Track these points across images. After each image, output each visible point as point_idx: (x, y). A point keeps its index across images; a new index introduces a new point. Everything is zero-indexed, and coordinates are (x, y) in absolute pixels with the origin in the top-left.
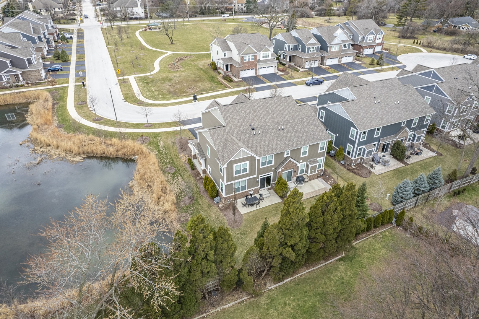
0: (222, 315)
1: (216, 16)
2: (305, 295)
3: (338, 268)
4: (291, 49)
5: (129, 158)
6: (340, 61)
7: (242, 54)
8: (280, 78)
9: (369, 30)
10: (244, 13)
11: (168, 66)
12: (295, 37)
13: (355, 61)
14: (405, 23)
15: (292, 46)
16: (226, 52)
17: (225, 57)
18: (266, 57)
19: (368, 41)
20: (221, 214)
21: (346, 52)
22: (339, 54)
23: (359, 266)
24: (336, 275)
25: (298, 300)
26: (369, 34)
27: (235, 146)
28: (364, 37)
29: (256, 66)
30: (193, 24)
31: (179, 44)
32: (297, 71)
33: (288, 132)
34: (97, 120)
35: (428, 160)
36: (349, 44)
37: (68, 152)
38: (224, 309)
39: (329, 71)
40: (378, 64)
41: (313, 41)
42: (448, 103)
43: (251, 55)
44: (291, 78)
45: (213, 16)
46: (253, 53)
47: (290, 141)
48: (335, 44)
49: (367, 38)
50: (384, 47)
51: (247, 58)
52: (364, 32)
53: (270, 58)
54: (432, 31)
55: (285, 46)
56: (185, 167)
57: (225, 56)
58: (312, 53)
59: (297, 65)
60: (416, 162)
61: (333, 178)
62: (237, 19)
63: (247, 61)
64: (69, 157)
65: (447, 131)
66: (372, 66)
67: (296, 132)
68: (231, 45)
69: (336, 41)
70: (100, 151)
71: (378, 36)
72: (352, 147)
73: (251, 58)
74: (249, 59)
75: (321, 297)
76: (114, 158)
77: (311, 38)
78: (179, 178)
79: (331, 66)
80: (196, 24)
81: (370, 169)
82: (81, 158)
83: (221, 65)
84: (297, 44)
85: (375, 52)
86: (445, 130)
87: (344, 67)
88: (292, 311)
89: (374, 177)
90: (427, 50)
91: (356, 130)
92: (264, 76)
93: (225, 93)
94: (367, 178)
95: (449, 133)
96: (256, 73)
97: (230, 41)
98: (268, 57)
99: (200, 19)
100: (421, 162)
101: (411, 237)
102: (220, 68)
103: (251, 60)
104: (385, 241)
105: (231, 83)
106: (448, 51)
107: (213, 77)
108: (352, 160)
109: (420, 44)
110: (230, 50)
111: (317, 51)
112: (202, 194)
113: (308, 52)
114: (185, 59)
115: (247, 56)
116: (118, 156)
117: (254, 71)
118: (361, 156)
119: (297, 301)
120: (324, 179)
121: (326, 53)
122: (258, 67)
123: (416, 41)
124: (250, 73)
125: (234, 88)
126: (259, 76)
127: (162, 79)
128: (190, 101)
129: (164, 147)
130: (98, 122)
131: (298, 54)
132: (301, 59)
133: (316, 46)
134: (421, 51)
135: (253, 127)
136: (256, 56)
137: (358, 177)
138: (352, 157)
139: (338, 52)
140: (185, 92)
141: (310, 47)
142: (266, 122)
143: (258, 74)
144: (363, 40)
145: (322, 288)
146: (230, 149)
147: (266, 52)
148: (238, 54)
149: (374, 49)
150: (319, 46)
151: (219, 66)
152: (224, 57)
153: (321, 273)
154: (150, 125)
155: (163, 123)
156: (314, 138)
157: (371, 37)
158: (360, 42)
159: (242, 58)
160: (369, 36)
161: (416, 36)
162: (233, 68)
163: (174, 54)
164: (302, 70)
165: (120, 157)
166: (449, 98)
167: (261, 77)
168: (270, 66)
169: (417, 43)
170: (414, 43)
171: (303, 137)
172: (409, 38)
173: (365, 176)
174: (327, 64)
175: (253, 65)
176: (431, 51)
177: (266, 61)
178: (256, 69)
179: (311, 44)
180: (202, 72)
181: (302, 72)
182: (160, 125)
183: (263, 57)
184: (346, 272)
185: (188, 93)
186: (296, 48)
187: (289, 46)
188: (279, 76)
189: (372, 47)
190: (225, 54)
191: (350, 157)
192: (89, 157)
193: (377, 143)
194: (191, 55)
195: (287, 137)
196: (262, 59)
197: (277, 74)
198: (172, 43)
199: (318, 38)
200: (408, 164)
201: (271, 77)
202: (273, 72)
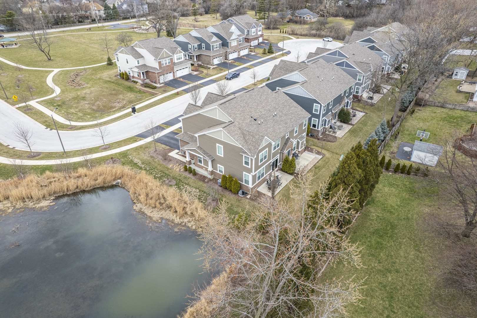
0: (325, 277)
1: (74, 26)
2: (366, 237)
3: (369, 210)
4: (196, 49)
5: (110, 184)
6: (239, 55)
7: (159, 59)
8: (198, 78)
9: (251, 24)
10: (105, 20)
11: (67, 85)
12: (196, 37)
13: (250, 52)
14: (265, 16)
15: (196, 45)
16: (139, 59)
17: (139, 65)
18: (179, 59)
19: (253, 34)
20: (255, 203)
21: (242, 45)
22: (238, 48)
23: (381, 204)
24: (373, 216)
25: (365, 242)
26: (252, 28)
27: (257, 137)
28: (248, 31)
29: (173, 69)
30: (55, 37)
31: (58, 59)
32: (209, 68)
33: (281, 117)
34: (34, 156)
35: (363, 119)
36: (243, 38)
37: (27, 200)
38: (323, 273)
39: (236, 64)
40: (269, 52)
41: (215, 38)
42: (358, 74)
43: (167, 59)
44: (208, 75)
45: (71, 26)
46: (169, 57)
47: (286, 123)
48: (233, 40)
49: (251, 31)
50: (264, 38)
51: (164, 62)
52: (248, 26)
53: (183, 59)
54: (286, 22)
55: (190, 46)
56: (184, 175)
57: (138, 63)
58: (216, 50)
59: (205, 63)
60: (357, 122)
61: (314, 149)
62: (103, 27)
63: (164, 65)
64: (31, 204)
65: (360, 95)
66: (265, 55)
67: (286, 115)
68: (142, 51)
69: (234, 37)
70: (73, 186)
71: (259, 29)
72: (317, 120)
73: (167, 62)
74: (166, 63)
75: (377, 234)
76: (91, 190)
77: (212, 37)
78: (186, 186)
79: (236, 60)
80: (59, 36)
81: (334, 135)
82: (50, 201)
83: (134, 73)
84: (200, 43)
85: (260, 43)
86: (359, 95)
87: (244, 59)
88: (368, 252)
89: (340, 140)
90: (295, 37)
91: (319, 105)
92: (182, 77)
93: (158, 100)
94: (337, 142)
95: (362, 96)
96: (174, 76)
97: (140, 47)
98: (181, 59)
99: (57, 30)
100: (360, 121)
101: (393, 174)
102: (133, 77)
103: (168, 64)
104: (382, 182)
105: (156, 89)
106: (309, 36)
107: (130, 87)
108: (318, 131)
109: (286, 33)
110: (143, 57)
111: (220, 48)
112: (222, 193)
113: (213, 50)
114: (80, 74)
115: (164, 60)
116: (95, 187)
117: (171, 74)
118: (323, 126)
119: (365, 244)
120: (308, 151)
121: (227, 48)
122: (175, 70)
123: (282, 31)
124: (170, 77)
125: (162, 94)
126: (177, 78)
127: (73, 98)
128: (127, 115)
129: (143, 163)
130: (37, 158)
131: (204, 52)
132: (208, 57)
133: (218, 43)
134: (291, 39)
135: (255, 118)
136: (171, 59)
137: (329, 143)
138: (318, 128)
139: (237, 46)
140: (112, 107)
141: (214, 44)
142: (261, 112)
143: (176, 77)
144: (248, 34)
145: (372, 228)
146: (252, 141)
147: (179, 54)
148: (155, 59)
149: (259, 40)
150: (221, 43)
151: (132, 75)
152: (137, 65)
153: (362, 218)
154: (108, 146)
155: (121, 141)
156: (300, 117)
157: (254, 30)
158: (247, 35)
159: (160, 63)
160: (253, 30)
161: (278, 26)
162: (150, 74)
163: (63, 71)
164: (212, 67)
165: (98, 186)
166: (358, 69)
167: (181, 79)
168: (185, 67)
169: (283, 32)
170: (281, 32)
171: (293, 118)
172: (274, 29)
173: (334, 141)
174: (230, 59)
175: (171, 68)
176: (298, 38)
177: (181, 63)
178: (174, 72)
179: (214, 42)
180: (113, 84)
181: (213, 68)
182: (119, 144)
183: (177, 60)
184: (377, 211)
185: (115, 107)
186: (200, 47)
187: (194, 46)
188: (196, 75)
189: (257, 38)
190: (138, 61)
191: (316, 129)
192: (58, 198)
193: (330, 113)
194: (85, 70)
195: (282, 121)
196: (176, 61)
197: (194, 74)
198: (50, 59)
199: (218, 36)
200: (354, 125)
201: (189, 77)
202: (188, 73)
